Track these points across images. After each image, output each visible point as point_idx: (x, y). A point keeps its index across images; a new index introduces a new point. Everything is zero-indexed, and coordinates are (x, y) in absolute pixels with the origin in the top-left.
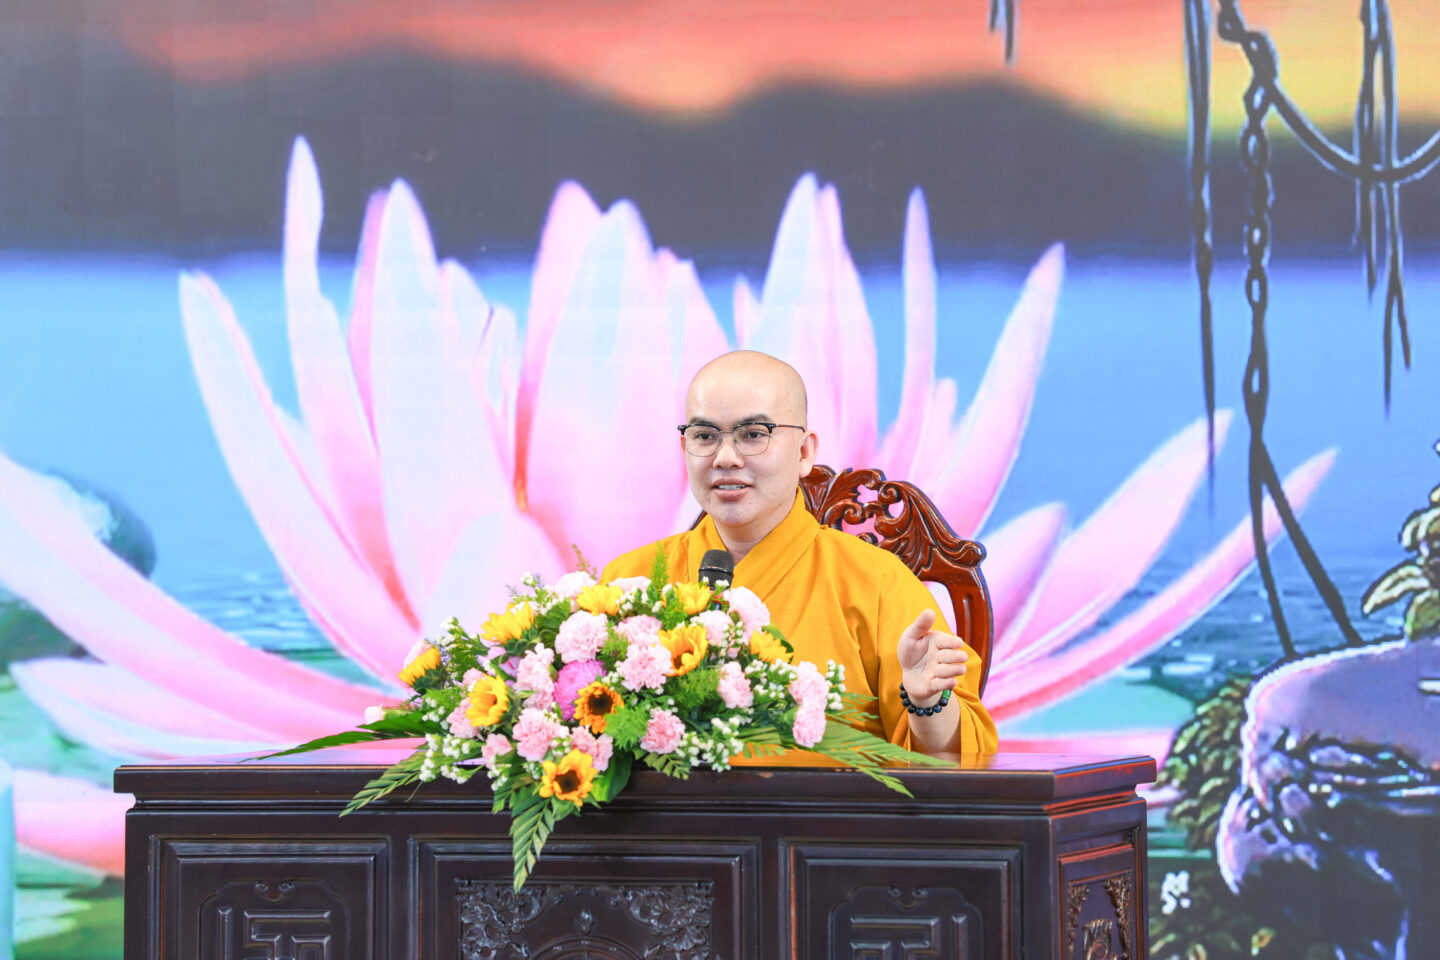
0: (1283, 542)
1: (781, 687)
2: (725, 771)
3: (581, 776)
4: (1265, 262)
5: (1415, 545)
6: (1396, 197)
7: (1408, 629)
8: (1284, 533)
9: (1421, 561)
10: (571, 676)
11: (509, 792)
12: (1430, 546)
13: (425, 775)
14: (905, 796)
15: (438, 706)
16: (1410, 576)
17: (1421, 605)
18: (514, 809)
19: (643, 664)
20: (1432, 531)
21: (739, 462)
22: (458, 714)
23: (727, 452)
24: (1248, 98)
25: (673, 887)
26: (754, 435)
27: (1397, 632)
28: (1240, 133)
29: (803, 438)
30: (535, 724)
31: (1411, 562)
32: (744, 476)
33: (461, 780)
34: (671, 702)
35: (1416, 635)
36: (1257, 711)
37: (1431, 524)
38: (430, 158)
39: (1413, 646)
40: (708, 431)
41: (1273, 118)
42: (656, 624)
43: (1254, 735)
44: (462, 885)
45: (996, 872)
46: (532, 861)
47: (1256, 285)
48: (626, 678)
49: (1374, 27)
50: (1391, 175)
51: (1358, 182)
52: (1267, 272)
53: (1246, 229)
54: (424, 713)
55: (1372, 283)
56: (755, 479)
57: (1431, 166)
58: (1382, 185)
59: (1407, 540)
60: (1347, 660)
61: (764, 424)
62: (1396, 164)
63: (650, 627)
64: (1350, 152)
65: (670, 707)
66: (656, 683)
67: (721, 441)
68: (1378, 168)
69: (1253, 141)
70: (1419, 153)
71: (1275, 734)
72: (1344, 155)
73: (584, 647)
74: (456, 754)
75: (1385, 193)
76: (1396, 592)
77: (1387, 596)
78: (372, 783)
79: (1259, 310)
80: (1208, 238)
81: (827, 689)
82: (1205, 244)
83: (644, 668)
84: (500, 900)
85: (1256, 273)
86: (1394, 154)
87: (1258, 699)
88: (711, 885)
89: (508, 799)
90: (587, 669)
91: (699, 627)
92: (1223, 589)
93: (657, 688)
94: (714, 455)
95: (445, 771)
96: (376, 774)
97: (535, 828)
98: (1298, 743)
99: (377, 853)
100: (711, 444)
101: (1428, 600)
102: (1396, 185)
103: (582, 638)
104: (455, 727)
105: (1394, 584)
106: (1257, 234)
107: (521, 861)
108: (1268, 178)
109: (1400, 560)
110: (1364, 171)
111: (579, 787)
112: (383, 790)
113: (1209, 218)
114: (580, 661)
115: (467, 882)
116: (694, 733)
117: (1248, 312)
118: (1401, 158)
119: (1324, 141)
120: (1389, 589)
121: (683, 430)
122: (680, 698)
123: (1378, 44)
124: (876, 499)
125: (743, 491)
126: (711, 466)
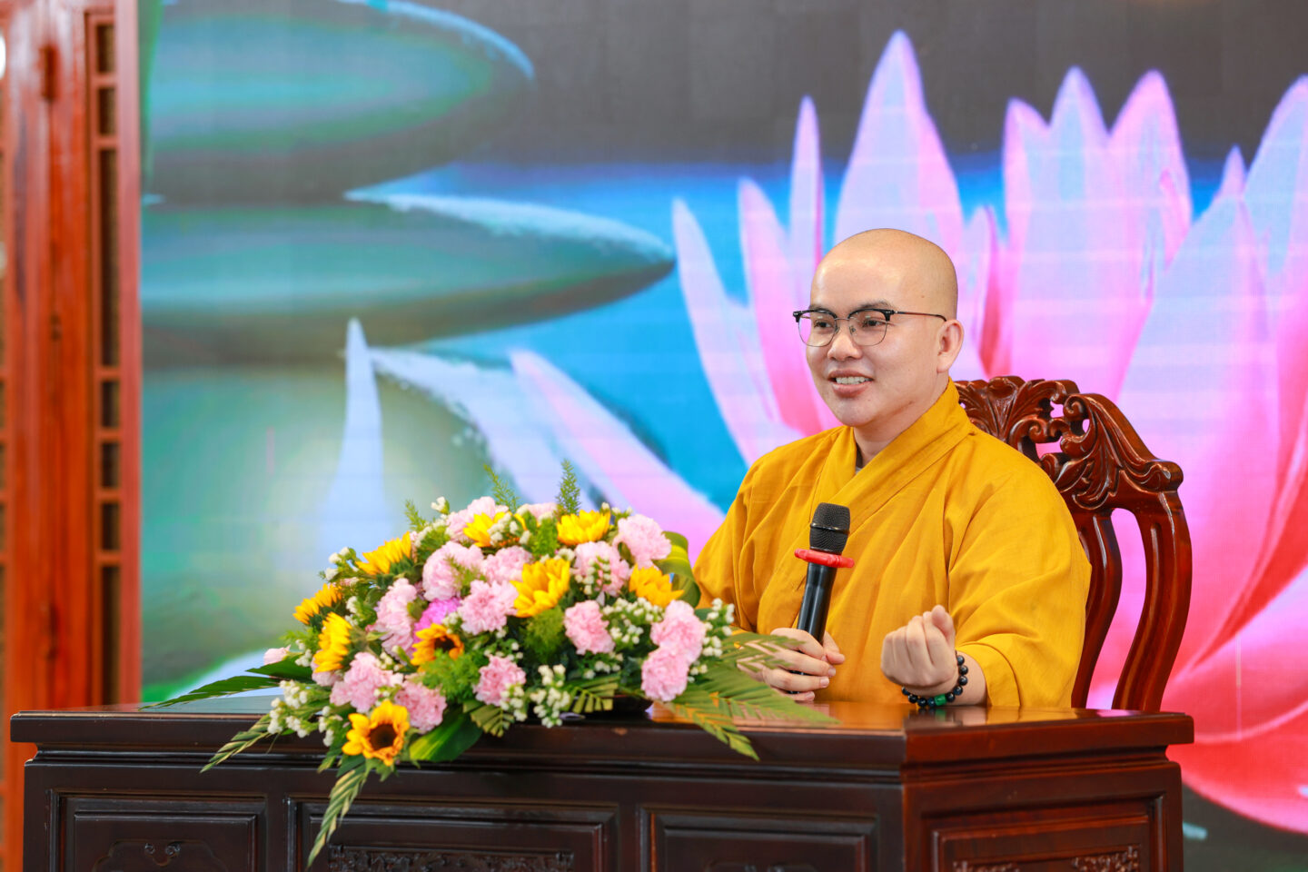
1: (640, 631)
2: (555, 726)
13: (273, 727)
14: (750, 758)
19: (483, 603)
21: (855, 352)
23: (843, 343)
25: (536, 858)
26: (872, 323)
29: (943, 328)
32: (862, 368)
33: (304, 734)
34: (515, 646)
40: (826, 320)
42: (523, 556)
44: (335, 852)
45: (849, 849)
48: (464, 619)
56: (875, 372)
61: (881, 311)
63: (516, 560)
66: (497, 625)
67: (837, 328)
73: (443, 583)
78: (240, 735)
81: (703, 632)
83: (483, 607)
88: (572, 856)
91: (563, 560)
93: (498, 631)
94: (829, 344)
95: (290, 723)
96: (246, 725)
99: (259, 813)
100: (829, 332)
103: (443, 573)
111: (393, 743)
112: (248, 742)
114: (441, 599)
115: (339, 848)
121: (798, 316)
122: (527, 642)
124: (1062, 414)
125: (861, 386)
126: (825, 356)
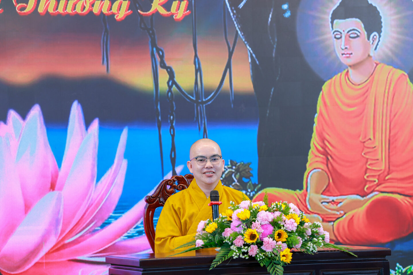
4: (174, 124)
6: (204, 108)
24: (168, 83)
28: (167, 92)
40: (203, 159)
41: (174, 87)
47: (172, 130)
49: (197, 66)
50: (203, 103)
51: (195, 104)
52: (174, 127)
53: (169, 116)
55: (200, 129)
57: (212, 101)
58: (201, 105)
62: (204, 100)
64: (193, 97)
68: (200, 101)
69: (170, 94)
70: (209, 97)
72: (192, 98)
75: (202, 107)
79: (173, 136)
80: (160, 118)
82: (159, 120)
85: (172, 127)
86: (203, 98)
100: (204, 162)
102: (204, 105)
106: (172, 117)
108: (174, 103)
110: (196, 101)
113: (160, 113)
117: (171, 137)
119: (187, 94)
123: (198, 70)
126: (204, 168)
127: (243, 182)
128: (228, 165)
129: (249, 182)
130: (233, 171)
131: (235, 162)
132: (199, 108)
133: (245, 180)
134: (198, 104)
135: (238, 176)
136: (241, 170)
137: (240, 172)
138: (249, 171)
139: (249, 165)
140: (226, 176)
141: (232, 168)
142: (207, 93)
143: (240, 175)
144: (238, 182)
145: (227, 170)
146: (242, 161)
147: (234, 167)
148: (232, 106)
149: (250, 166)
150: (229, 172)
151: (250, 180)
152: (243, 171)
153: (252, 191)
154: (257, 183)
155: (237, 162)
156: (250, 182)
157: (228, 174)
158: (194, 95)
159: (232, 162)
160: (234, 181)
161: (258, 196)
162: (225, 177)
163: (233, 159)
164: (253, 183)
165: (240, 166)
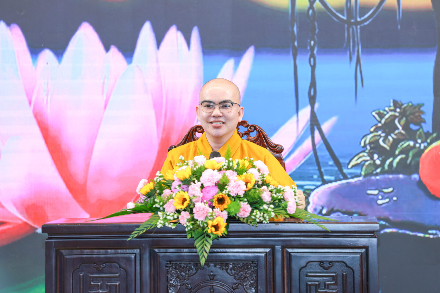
0: (321, 145)
3: (220, 225)
4: (315, 52)
5: (365, 146)
6: (359, 31)
7: (363, 173)
8: (322, 142)
9: (367, 151)
10: (207, 191)
11: (191, 231)
12: (370, 146)
13: (159, 226)
15: (160, 202)
16: (364, 156)
17: (368, 166)
18: (195, 237)
19: (237, 187)
20: (371, 141)
21: (221, 115)
22: (168, 205)
23: (217, 111)
26: (226, 106)
27: (359, 174)
28: (307, 9)
29: (239, 109)
30: (201, 208)
31: (364, 151)
32: (222, 119)
33: (174, 227)
35: (365, 176)
36: (313, 201)
37: (370, 139)
38: (22, 14)
39: (364, 179)
41: (317, 3)
42: (235, 173)
43: (312, 209)
44: (167, 264)
46: (206, 255)
47: (312, 60)
48: (231, 191)
50: (357, 23)
51: (346, 26)
52: (316, 55)
53: (309, 41)
54: (154, 204)
55: (351, 59)
56: (226, 121)
57: (370, 20)
58: (354, 27)
59: (362, 144)
60: (343, 184)
62: (359, 19)
63: (233, 174)
64: (343, 15)
65: (245, 201)
66: (241, 194)
68: (353, 21)
69: (311, 12)
70: (366, 16)
71: (319, 208)
72: (341, 16)
73: (212, 181)
74: (172, 218)
75: (355, 29)
76: (359, 161)
77: (356, 162)
78: (137, 229)
79: (313, 68)
80: (296, 44)
81: (294, 195)
82: (295, 46)
83: (237, 188)
84: (181, 269)
85: (312, 56)
86: (358, 16)
87: (313, 197)
88: (256, 262)
89: (192, 233)
90: (213, 188)
91: (251, 174)
92: (301, 161)
93: (242, 195)
94: (212, 112)
95: (167, 224)
96: (138, 226)
97: (204, 243)
98: (327, 212)
101: (370, 164)
102: (359, 27)
103: (211, 178)
104: (167, 209)
105: (359, 158)
106: (312, 43)
107: (202, 255)
108: (316, 24)
109: (360, 151)
110: (348, 22)
111: (219, 229)
112: (142, 231)
113: (296, 37)
114: (210, 186)
116: (258, 210)
117: (310, 69)
118: (360, 18)
119: (334, 11)
120: (357, 160)
121: (201, 103)
122: (249, 199)
124: (247, 130)
125: (221, 125)
126: (211, 116)
127: (411, 129)
128: (390, 106)
129: (419, 130)
130: (397, 114)
131: (400, 103)
132: (351, 30)
133: (413, 127)
134: (350, 25)
135: (403, 121)
136: (408, 113)
137: (407, 117)
138: (420, 116)
139: (421, 106)
140: (387, 121)
141: (395, 111)
142: (364, 9)
143: (407, 120)
144: (403, 129)
145: (388, 113)
146: (411, 102)
147: (398, 110)
148: (399, 27)
149: (422, 109)
150: (391, 116)
151: (421, 127)
152: (411, 114)
153: (422, 142)
154: (431, 131)
155: (403, 103)
156: (421, 130)
157: (389, 119)
158: (345, 12)
159: (395, 102)
160: (398, 129)
161: (432, 149)
162: (385, 122)
163: (397, 99)
164: (425, 131)
165: (407, 108)
